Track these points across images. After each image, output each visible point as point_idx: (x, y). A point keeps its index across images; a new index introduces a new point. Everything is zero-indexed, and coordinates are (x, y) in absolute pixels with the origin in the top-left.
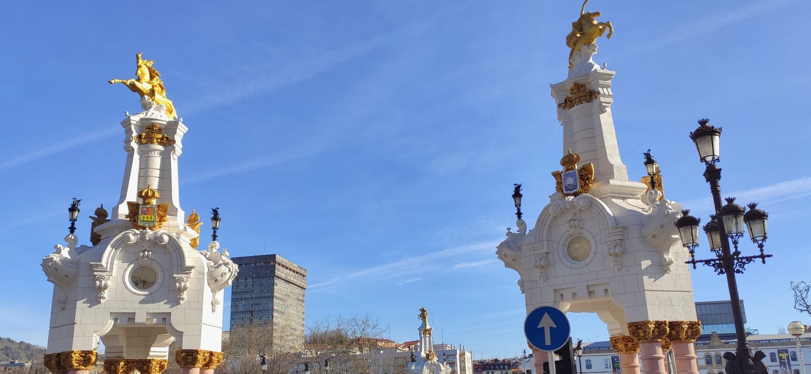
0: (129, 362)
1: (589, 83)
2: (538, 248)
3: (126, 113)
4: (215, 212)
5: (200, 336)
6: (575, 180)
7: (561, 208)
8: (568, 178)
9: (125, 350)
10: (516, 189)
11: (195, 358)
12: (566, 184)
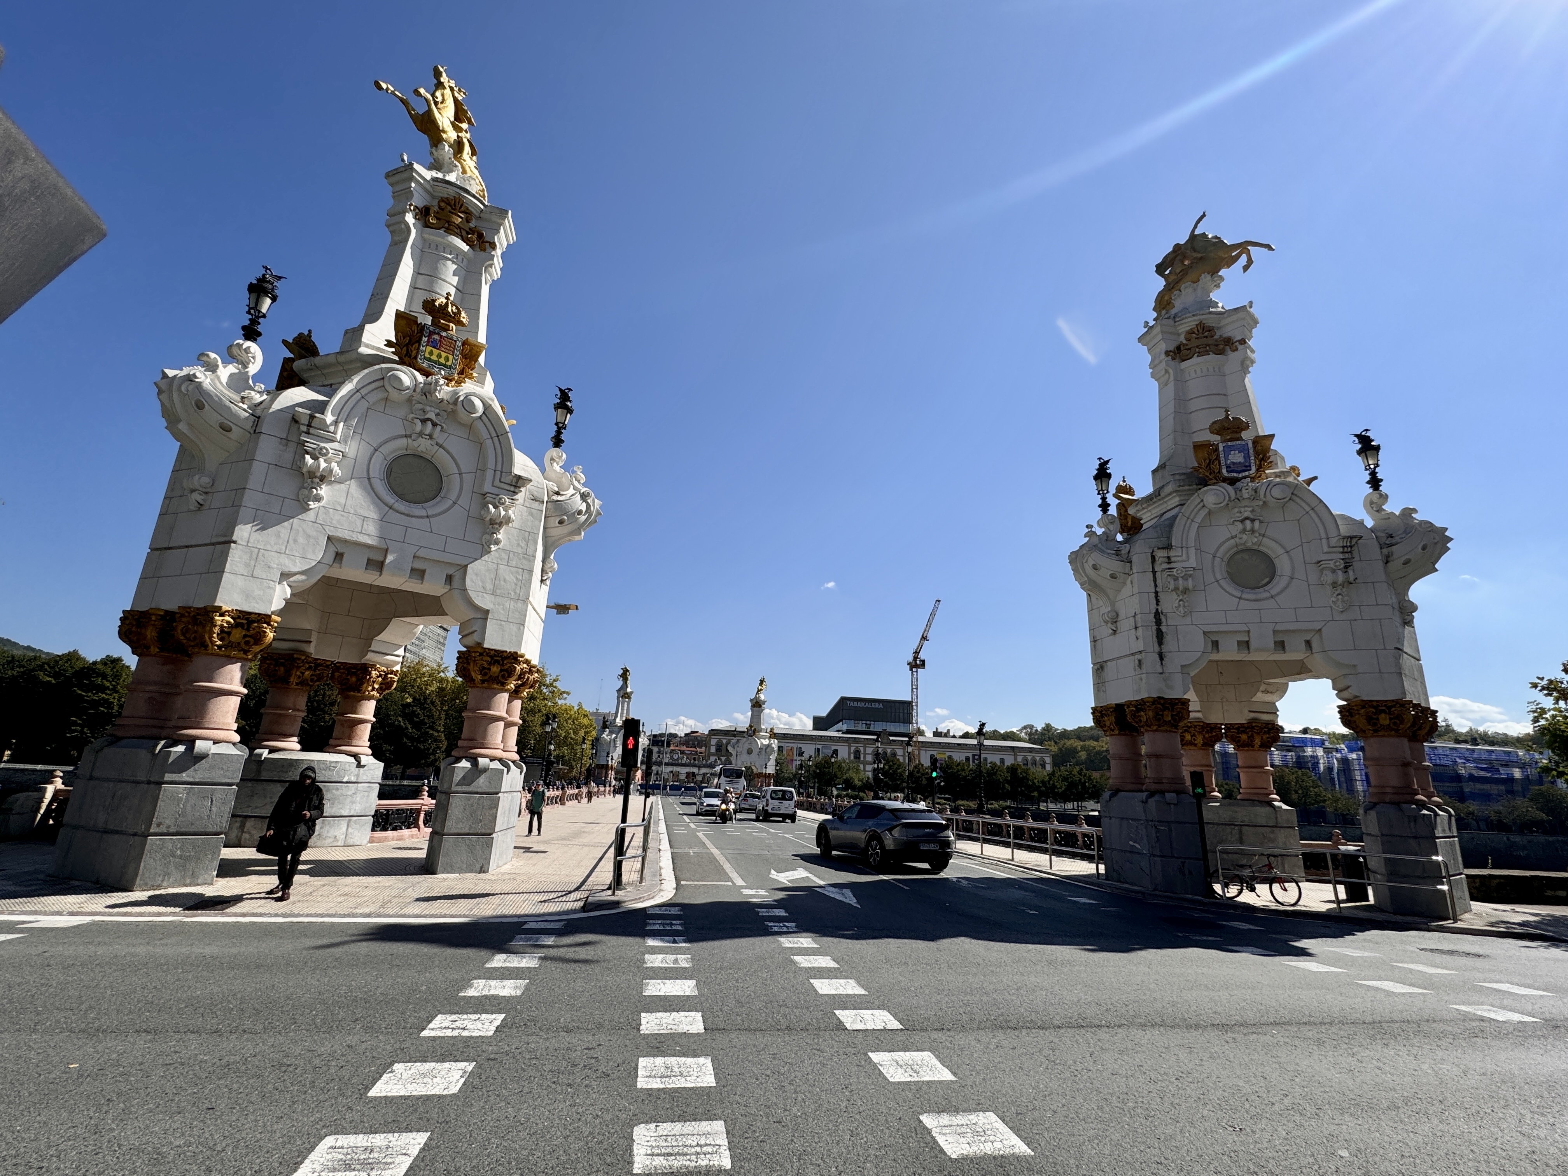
0: (320, 665)
1: (1218, 328)
2: (1178, 559)
3: (402, 155)
4: (564, 396)
5: (524, 625)
6: (1247, 457)
7: (1230, 497)
8: (1232, 452)
9: (314, 638)
10: (1100, 465)
11: (506, 670)
12: (1229, 462)
